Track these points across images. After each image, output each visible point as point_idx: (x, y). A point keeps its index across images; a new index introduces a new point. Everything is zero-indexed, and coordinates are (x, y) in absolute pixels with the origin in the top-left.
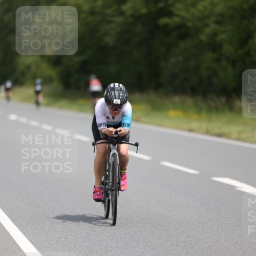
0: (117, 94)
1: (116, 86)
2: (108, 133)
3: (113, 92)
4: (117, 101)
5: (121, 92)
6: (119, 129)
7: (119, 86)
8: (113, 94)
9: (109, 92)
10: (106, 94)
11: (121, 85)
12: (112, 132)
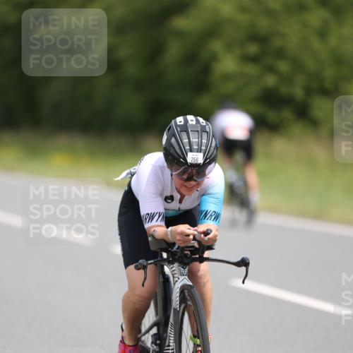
0: (194, 140)
1: (190, 123)
2: (178, 238)
3: (184, 135)
4: (195, 157)
5: (205, 136)
6: (202, 228)
7: (198, 121)
8: (186, 141)
9: (174, 135)
10: (168, 140)
11: (201, 120)
12: (188, 235)
